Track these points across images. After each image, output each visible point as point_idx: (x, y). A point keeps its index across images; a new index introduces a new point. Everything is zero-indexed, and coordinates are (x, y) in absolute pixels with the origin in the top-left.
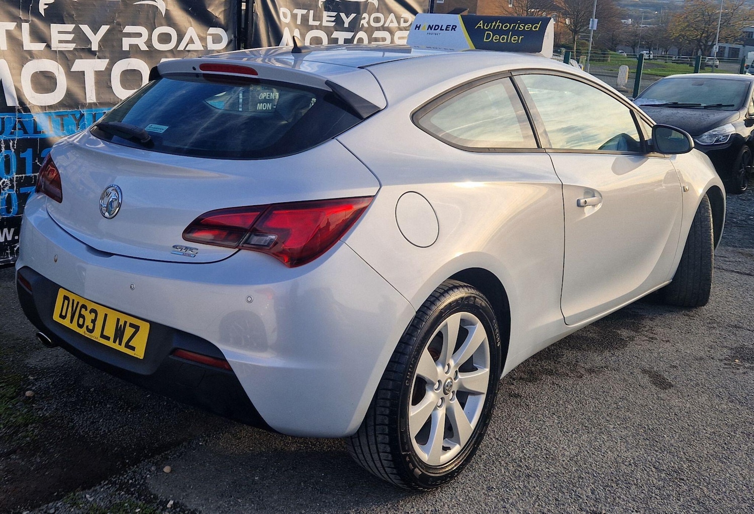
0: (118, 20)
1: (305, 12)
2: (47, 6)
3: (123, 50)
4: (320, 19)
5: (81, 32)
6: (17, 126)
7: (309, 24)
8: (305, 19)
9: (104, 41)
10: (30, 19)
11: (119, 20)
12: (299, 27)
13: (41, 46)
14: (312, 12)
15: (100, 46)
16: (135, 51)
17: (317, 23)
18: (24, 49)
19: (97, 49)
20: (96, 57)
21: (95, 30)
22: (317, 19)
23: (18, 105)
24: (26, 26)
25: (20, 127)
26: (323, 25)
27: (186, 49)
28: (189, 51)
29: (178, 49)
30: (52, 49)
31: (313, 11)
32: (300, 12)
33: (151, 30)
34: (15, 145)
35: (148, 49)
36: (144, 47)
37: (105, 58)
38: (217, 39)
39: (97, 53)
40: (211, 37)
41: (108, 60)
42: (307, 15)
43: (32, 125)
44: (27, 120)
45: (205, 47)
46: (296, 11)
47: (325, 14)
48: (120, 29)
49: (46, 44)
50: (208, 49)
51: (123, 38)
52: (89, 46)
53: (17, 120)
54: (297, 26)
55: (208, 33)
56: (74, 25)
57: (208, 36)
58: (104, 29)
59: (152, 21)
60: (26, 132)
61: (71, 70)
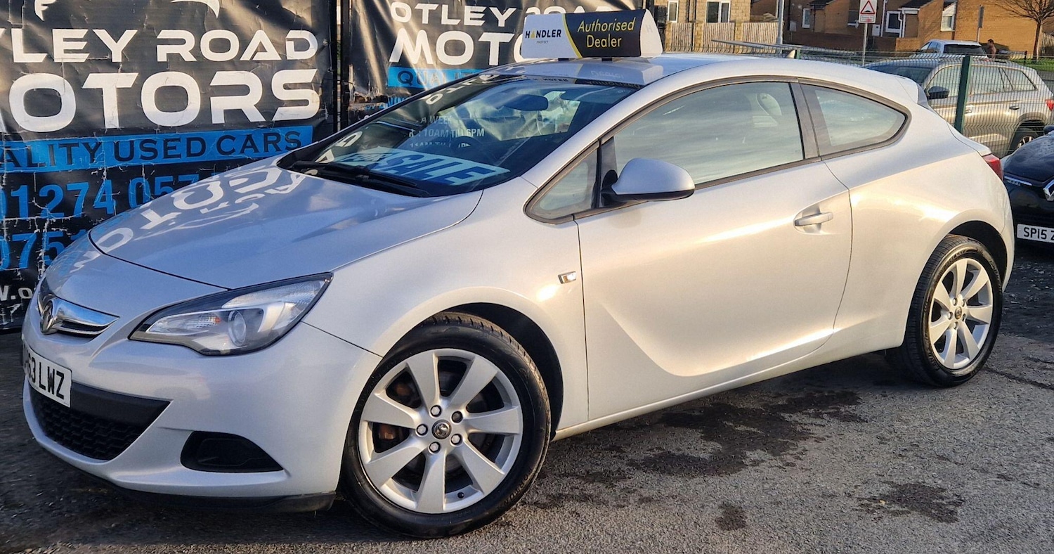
0: (149, 23)
1: (434, 7)
2: (46, 7)
3: (159, 60)
4: (460, 16)
5: (97, 39)
6: (5, 157)
7: (442, 23)
8: (435, 16)
9: (129, 50)
10: (23, 24)
11: (152, 23)
12: (427, 28)
13: (40, 58)
14: (445, 8)
15: (123, 56)
16: (175, 63)
17: (456, 22)
18: (15, 61)
19: (120, 61)
20: (119, 70)
21: (116, 37)
22: (455, 16)
23: (5, 131)
24: (17, 34)
25: (9, 159)
26: (465, 24)
27: (254, 59)
28: (258, 62)
29: (241, 59)
30: (55, 61)
31: (447, 6)
32: (426, 8)
33: (199, 35)
34: (4, 181)
35: (195, 60)
36: (189, 58)
37: (132, 71)
38: (301, 45)
39: (121, 65)
40: (293, 42)
41: (137, 74)
42: (439, 10)
43: (25, 156)
44: (18, 149)
45: (284, 56)
46: (419, 6)
47: (468, 9)
48: (152, 34)
49: (46, 54)
50: (288, 58)
51: (158, 46)
52: (108, 57)
53: (5, 149)
54: (421, 26)
55: (287, 37)
56: (87, 30)
57: (287, 42)
58: (129, 35)
59: (200, 24)
60: (17, 165)
61: (84, 87)
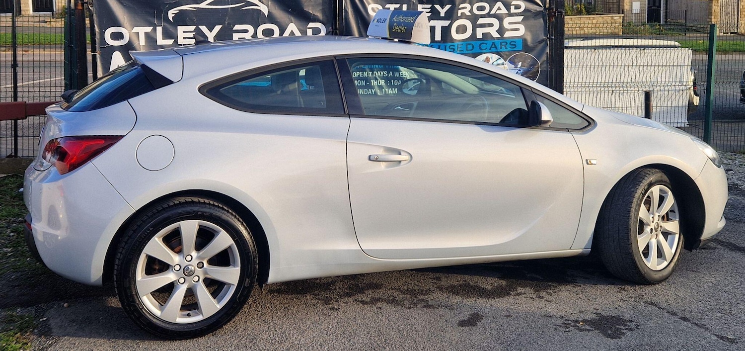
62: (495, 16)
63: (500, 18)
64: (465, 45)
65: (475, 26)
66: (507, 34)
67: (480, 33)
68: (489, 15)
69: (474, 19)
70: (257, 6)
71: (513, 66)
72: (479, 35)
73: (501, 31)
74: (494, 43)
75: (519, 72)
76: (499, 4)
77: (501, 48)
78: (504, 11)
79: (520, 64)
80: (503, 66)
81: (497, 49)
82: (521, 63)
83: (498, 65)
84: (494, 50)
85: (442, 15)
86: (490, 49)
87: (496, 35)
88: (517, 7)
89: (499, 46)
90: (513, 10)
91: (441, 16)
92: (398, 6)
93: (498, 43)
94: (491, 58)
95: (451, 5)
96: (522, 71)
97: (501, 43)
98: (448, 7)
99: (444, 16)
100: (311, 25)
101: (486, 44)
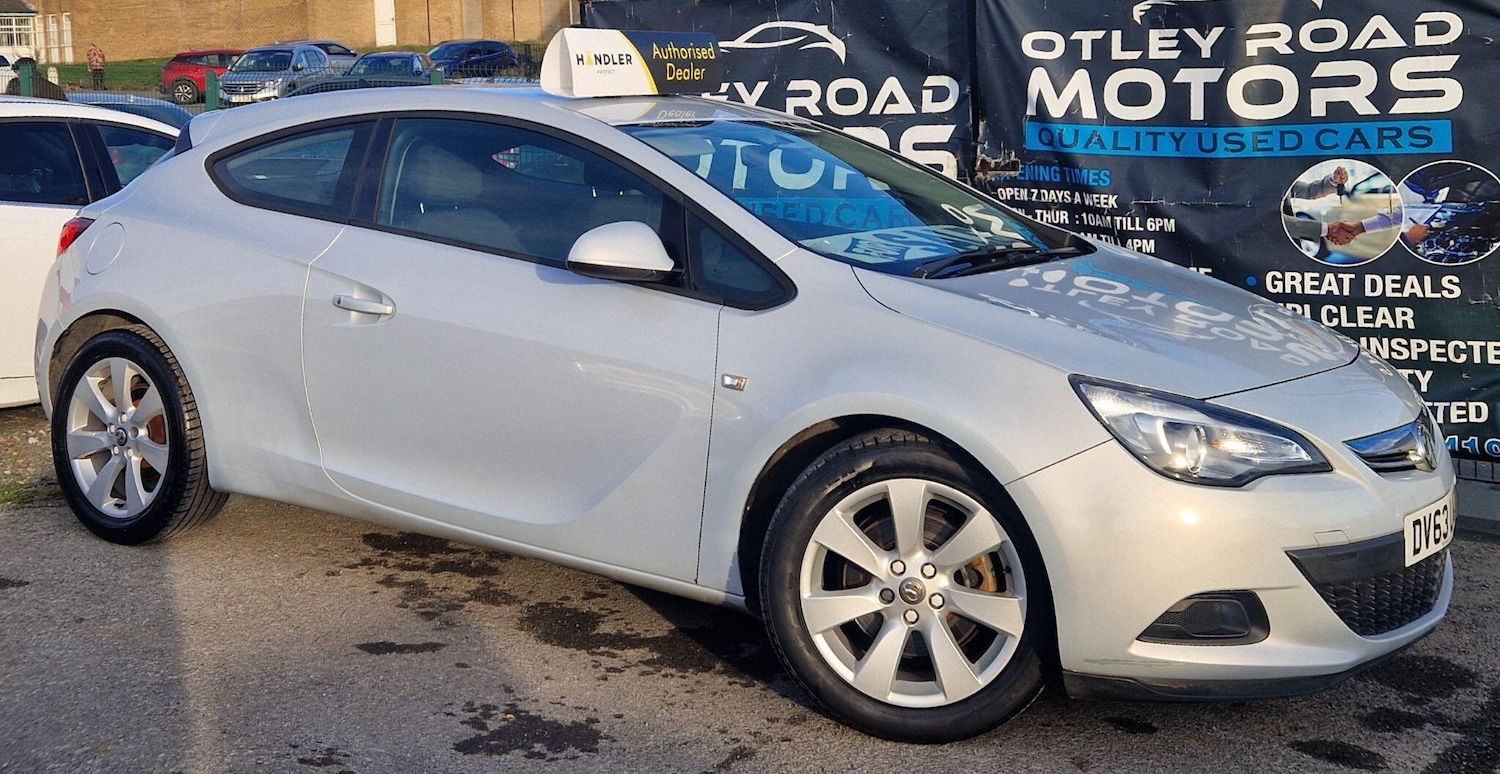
62: (1364, 55)
63: (1382, 61)
64: (1277, 135)
65: (1307, 84)
66: (1401, 107)
67: (1319, 101)
68: (1344, 54)
69: (1301, 63)
70: (827, 41)
71: (1421, 198)
72: (1318, 109)
73: (1384, 95)
74: (1357, 132)
75: (1439, 215)
76: (1378, 22)
77: (1381, 146)
78: (1393, 40)
79: (1443, 193)
80: (1386, 196)
81: (1367, 146)
82: (1447, 189)
83: (1374, 191)
84: (1358, 149)
85: (1206, 54)
86: (1349, 147)
87: (1366, 108)
88: (1438, 29)
89: (1373, 141)
90: (1422, 37)
91: (1203, 56)
92: (1099, 34)
93: (1370, 131)
94: (1352, 171)
95: (1222, 29)
96: (1449, 213)
97: (1380, 130)
98: (1217, 32)
99: (1209, 56)
100: (931, 81)
101: (1336, 133)
